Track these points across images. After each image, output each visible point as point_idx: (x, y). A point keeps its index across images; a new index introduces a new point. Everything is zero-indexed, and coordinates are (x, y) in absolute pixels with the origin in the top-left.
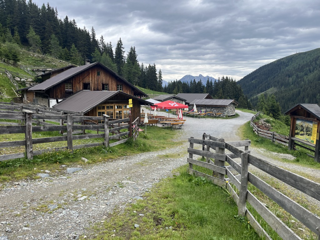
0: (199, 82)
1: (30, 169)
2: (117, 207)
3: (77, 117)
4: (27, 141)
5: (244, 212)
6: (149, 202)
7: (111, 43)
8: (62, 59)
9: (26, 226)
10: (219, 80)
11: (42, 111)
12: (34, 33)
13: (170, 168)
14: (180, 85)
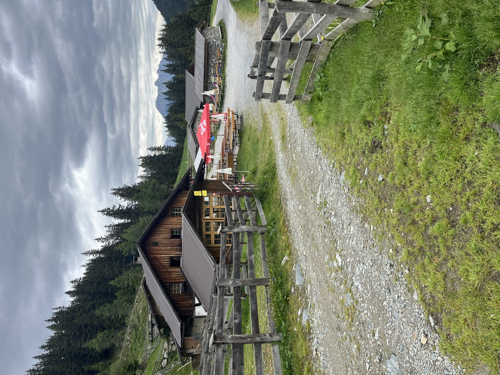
0: (167, 86)
1: (295, 336)
2: (353, 210)
3: (221, 272)
4: (254, 341)
5: (368, 10)
6: (348, 162)
7: (106, 226)
8: (133, 299)
9: (374, 335)
10: (164, 53)
11: (212, 325)
12: (94, 340)
13: (301, 132)
14: (173, 118)
